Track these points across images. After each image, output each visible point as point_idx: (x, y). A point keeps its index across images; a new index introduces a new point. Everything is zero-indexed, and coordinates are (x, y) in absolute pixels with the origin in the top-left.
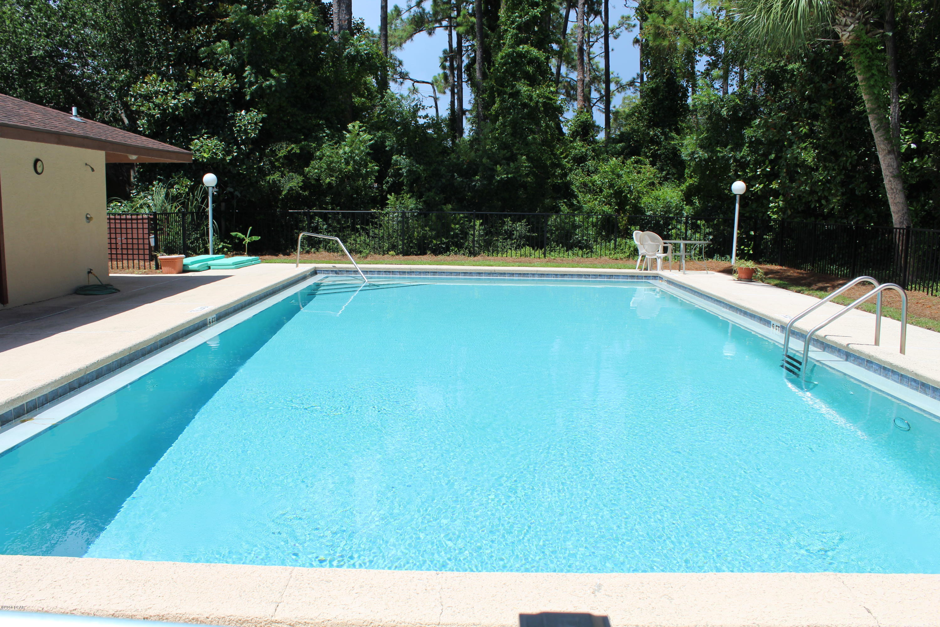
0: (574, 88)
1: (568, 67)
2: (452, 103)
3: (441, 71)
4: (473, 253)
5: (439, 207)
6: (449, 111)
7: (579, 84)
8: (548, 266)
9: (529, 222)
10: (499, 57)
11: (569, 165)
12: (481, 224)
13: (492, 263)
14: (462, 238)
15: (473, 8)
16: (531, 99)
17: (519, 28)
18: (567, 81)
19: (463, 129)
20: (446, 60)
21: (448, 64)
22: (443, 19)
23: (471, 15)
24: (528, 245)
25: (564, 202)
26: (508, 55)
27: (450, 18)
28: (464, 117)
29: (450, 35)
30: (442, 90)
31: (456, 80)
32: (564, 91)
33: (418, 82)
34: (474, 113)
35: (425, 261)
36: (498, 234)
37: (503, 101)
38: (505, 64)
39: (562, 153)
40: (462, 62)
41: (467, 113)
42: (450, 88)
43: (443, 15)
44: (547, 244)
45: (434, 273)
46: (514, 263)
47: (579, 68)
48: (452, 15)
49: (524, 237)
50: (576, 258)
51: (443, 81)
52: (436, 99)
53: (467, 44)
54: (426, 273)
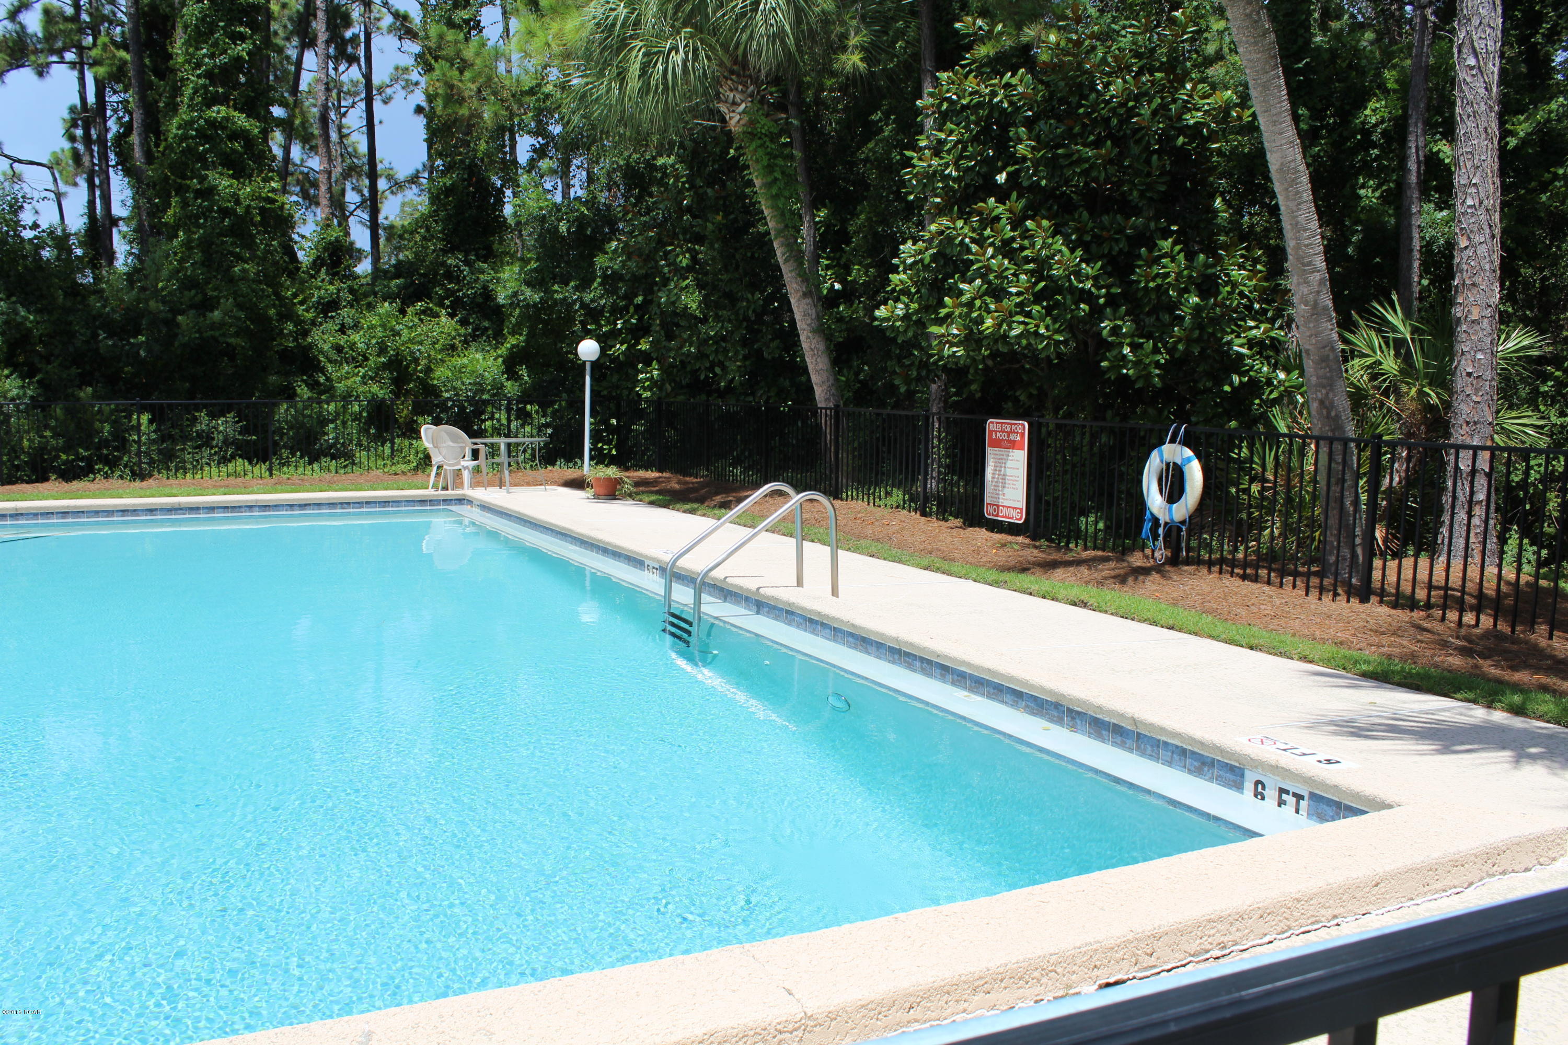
0: (315, 185)
1: (303, 148)
2: (91, 203)
3: (67, 145)
4: (139, 475)
5: (70, 391)
6: (85, 219)
7: (322, 178)
8: (276, 492)
9: (240, 417)
10: (173, 127)
11: (310, 315)
12: (151, 422)
13: (174, 491)
14: (116, 449)
15: (123, 33)
16: (238, 202)
17: (209, 75)
18: (302, 173)
19: (114, 253)
20: (74, 124)
21: (79, 132)
22: (65, 49)
23: (118, 46)
24: (240, 457)
25: (303, 381)
26: (189, 124)
27: (81, 49)
28: (115, 230)
29: (82, 80)
30: (71, 180)
31: (96, 161)
32: (298, 189)
33: (20, 161)
34: (134, 224)
35: (46, 492)
36: (185, 438)
37: (185, 204)
38: (184, 138)
39: (295, 295)
40: (107, 130)
41: (121, 223)
42: (85, 176)
43: (64, 43)
44: (275, 454)
45: (64, 514)
46: (216, 489)
47: (322, 150)
48: (84, 43)
49: (232, 443)
50: (327, 476)
51: (70, 162)
52: (59, 196)
53: (115, 98)
54: (48, 514)
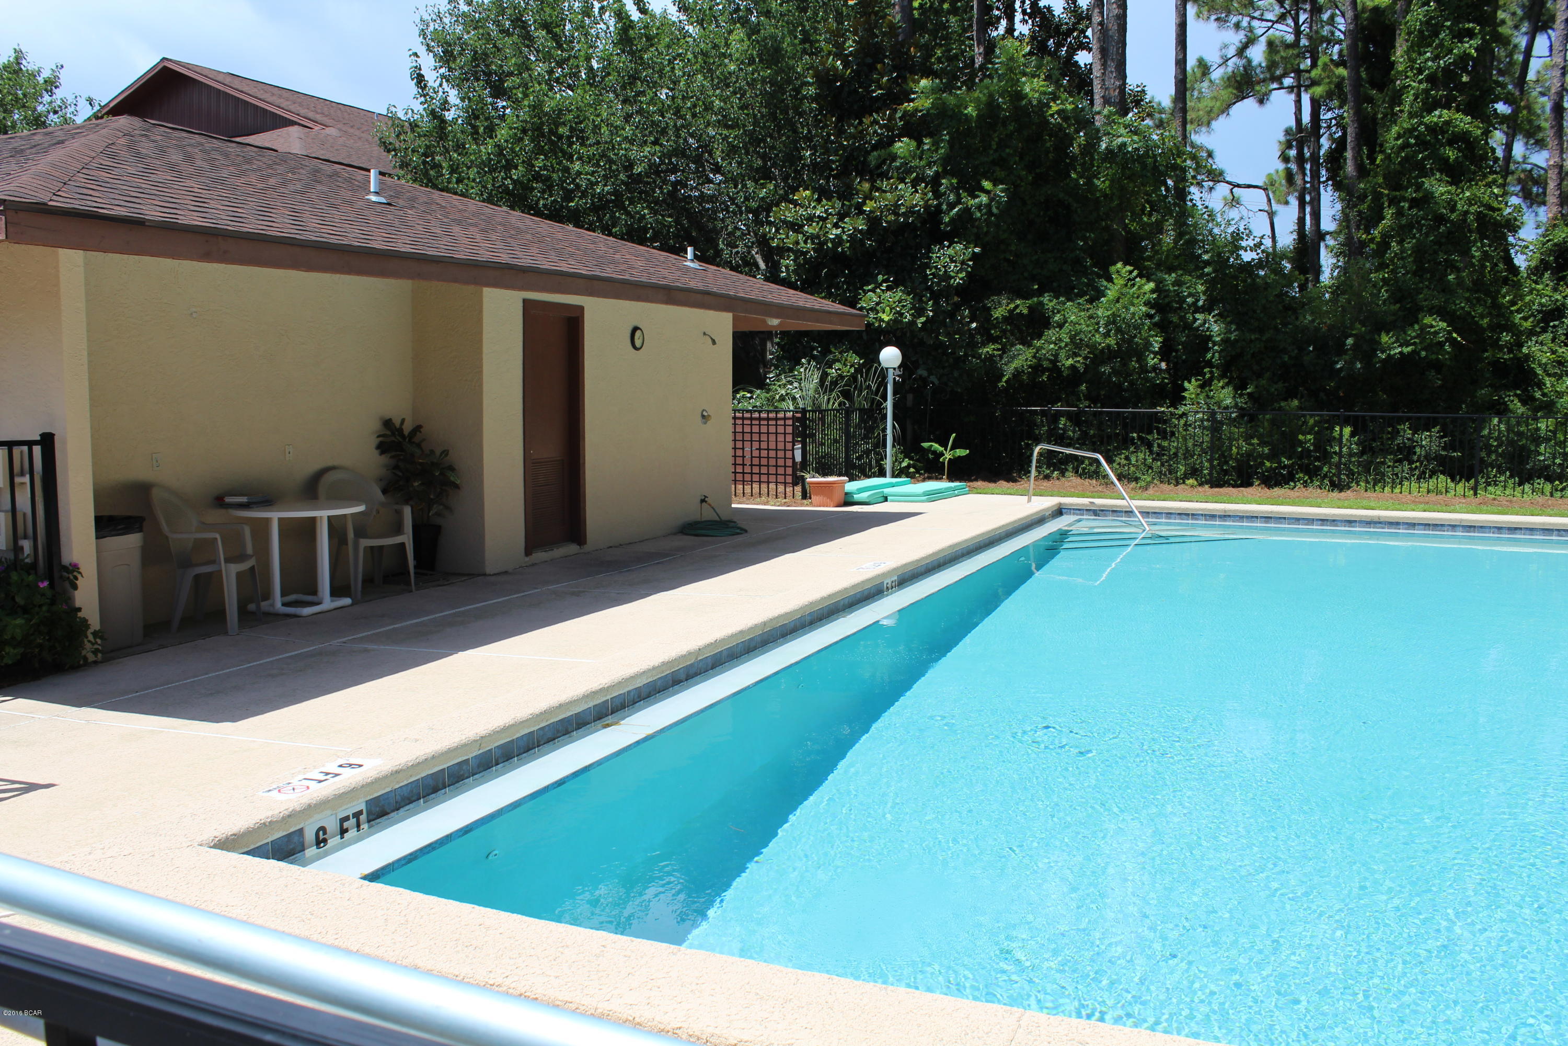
0: (1541, 182)
1: (1526, 144)
2: (1301, 221)
3: (1281, 166)
4: (1337, 486)
5: (1276, 405)
6: (1295, 236)
7: (1552, 175)
8: (1481, 512)
9: (1445, 432)
10: (1391, 136)
11: (1528, 324)
12: (1353, 434)
13: (1372, 504)
14: (1317, 459)
15: (1341, 51)
16: (1453, 209)
17: (1431, 79)
18: (1524, 171)
19: (1320, 267)
20: (1289, 146)
21: (1293, 153)
22: (1285, 75)
23: (1337, 64)
24: (1443, 473)
25: (1516, 395)
26: (1410, 131)
27: (1298, 72)
28: (1322, 244)
29: (1298, 102)
30: (1282, 199)
31: (1308, 179)
32: (1518, 188)
33: (1239, 186)
34: (1341, 238)
35: (1250, 497)
36: (1385, 451)
37: (1400, 213)
38: (1403, 147)
39: (1513, 303)
40: (1319, 147)
41: (1328, 237)
42: (1296, 194)
43: (1285, 69)
44: (1481, 471)
45: (1267, 518)
46: (1414, 505)
47: (1552, 142)
48: (1302, 67)
49: (1435, 459)
50: (1540, 499)
51: (1284, 182)
52: (1271, 215)
53: (1329, 115)
54: (1253, 517)
